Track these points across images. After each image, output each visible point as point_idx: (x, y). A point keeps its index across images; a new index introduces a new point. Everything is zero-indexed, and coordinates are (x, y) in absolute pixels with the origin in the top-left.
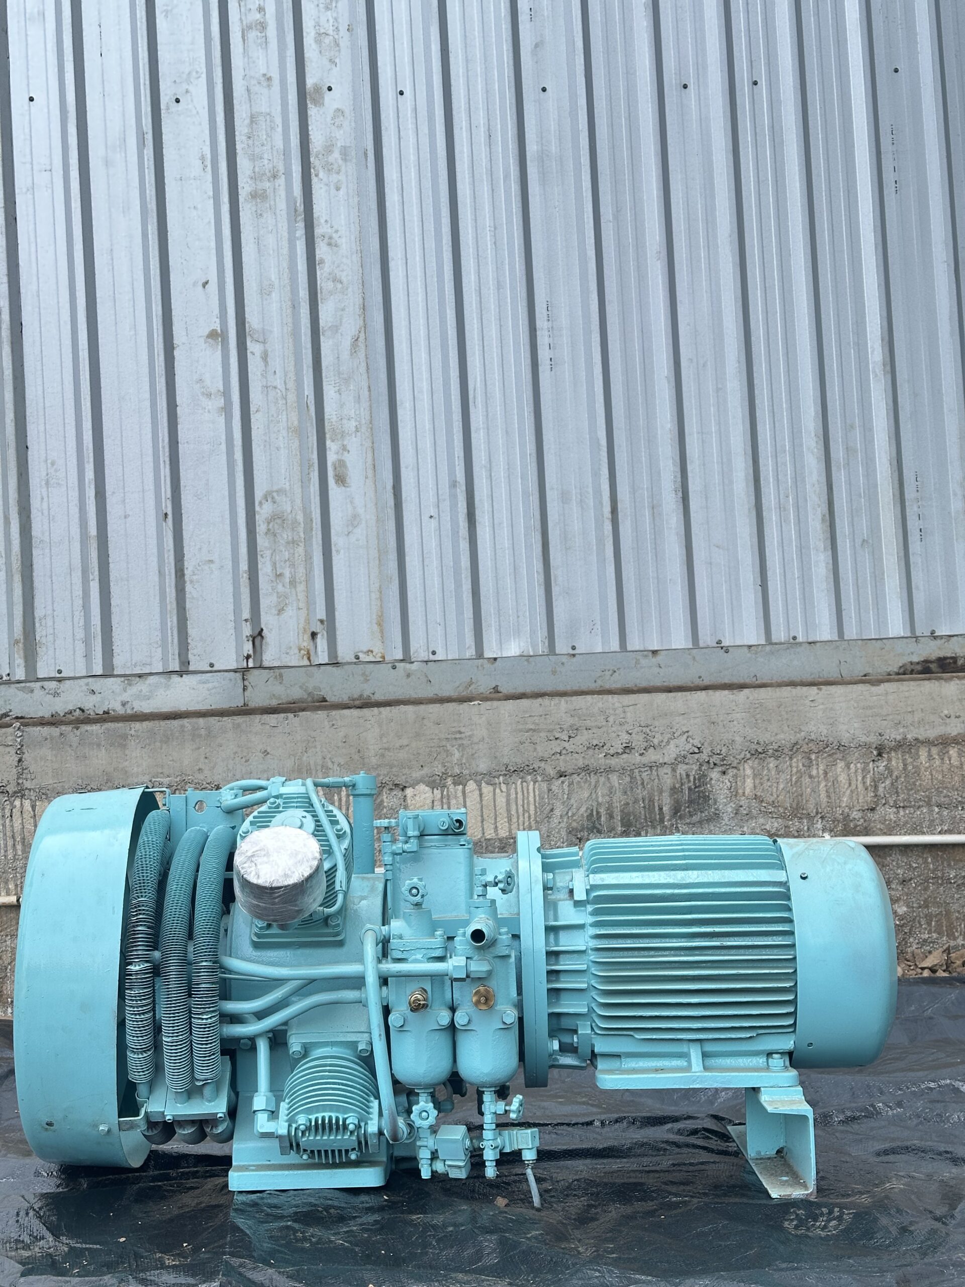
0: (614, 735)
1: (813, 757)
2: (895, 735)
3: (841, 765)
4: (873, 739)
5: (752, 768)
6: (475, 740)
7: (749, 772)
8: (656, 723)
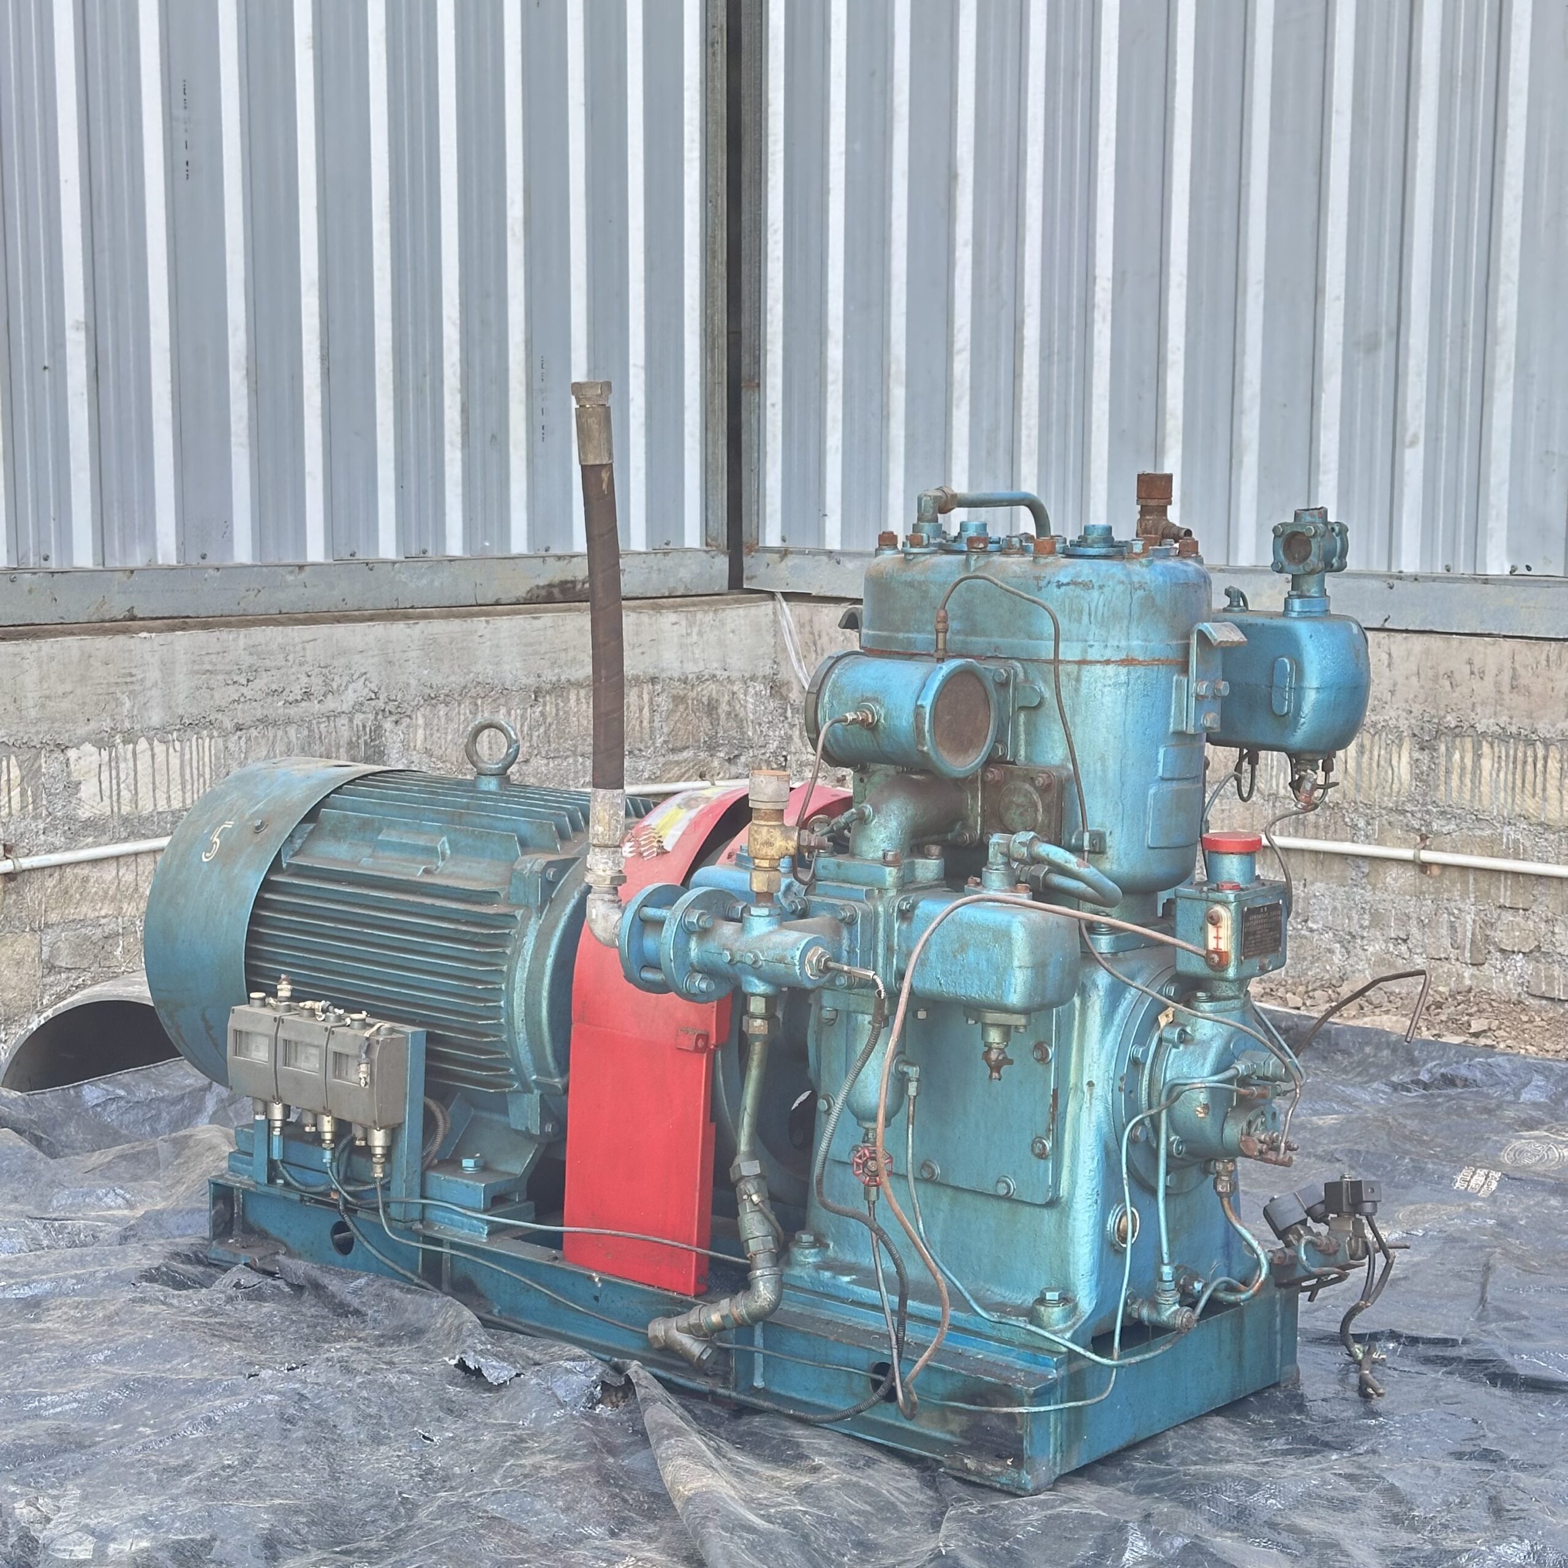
0: (293, 678)
1: (479, 702)
2: (550, 676)
3: (503, 710)
4: (531, 681)
5: (424, 716)
6: (148, 684)
7: (421, 721)
8: (336, 663)
